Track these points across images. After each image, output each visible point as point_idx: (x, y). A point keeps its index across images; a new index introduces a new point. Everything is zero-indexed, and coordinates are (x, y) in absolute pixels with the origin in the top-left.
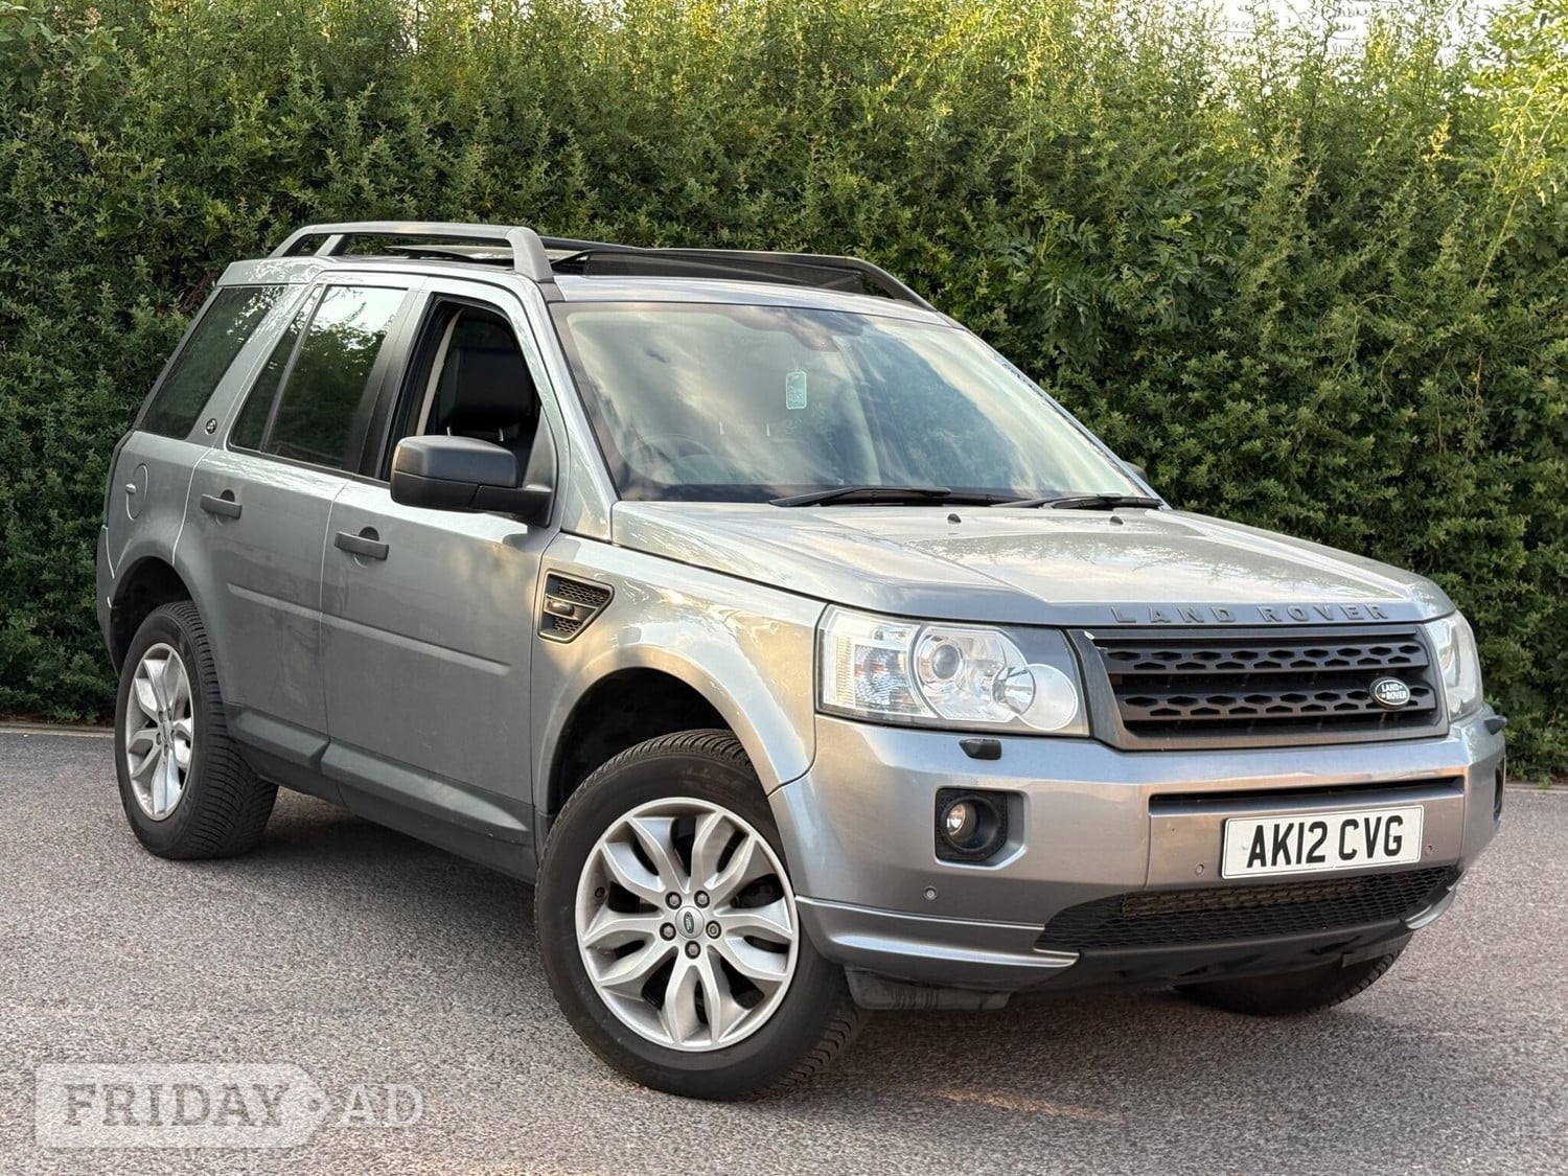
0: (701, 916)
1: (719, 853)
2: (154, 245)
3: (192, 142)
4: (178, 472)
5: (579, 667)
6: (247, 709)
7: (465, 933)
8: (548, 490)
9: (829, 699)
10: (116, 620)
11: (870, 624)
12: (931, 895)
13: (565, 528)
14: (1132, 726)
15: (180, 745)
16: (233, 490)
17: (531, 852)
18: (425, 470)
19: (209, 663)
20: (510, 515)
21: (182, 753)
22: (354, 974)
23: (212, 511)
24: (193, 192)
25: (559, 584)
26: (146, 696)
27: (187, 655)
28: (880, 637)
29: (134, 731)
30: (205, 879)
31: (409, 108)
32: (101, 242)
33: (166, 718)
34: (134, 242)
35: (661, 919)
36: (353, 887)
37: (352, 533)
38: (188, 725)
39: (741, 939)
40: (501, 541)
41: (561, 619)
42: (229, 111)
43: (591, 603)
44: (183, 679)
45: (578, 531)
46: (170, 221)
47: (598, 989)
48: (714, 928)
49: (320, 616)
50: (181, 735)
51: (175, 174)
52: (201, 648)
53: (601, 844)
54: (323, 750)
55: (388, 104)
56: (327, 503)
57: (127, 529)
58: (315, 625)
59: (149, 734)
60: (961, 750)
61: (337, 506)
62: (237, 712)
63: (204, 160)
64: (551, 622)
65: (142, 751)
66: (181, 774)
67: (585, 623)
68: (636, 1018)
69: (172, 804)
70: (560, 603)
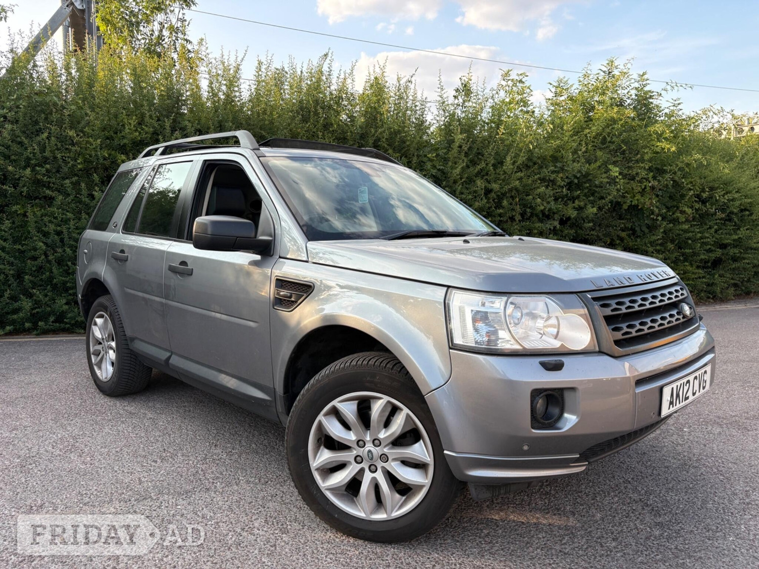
0: (376, 451)
1: (385, 419)
2: (101, 171)
3: (112, 136)
4: (103, 243)
5: (299, 323)
6: (136, 338)
7: (236, 427)
8: (270, 238)
9: (458, 340)
10: (84, 303)
11: (477, 298)
12: (526, 448)
13: (281, 256)
14: (618, 343)
15: (111, 352)
16: (124, 249)
17: (275, 410)
18: (209, 231)
19: (119, 320)
20: (251, 251)
21: (112, 355)
22: (191, 462)
23: (116, 258)
24: (113, 152)
25: (282, 283)
26: (97, 333)
27: (111, 316)
28: (483, 305)
29: (93, 346)
30: (125, 406)
31: (187, 123)
32: (81, 170)
33: (105, 341)
34: (93, 170)
35: (355, 453)
36: (186, 404)
37: (176, 264)
38: (113, 344)
39: (399, 462)
40: (247, 264)
41: (285, 300)
42: (123, 125)
43: (301, 292)
44: (110, 326)
45: (288, 257)
46: (105, 162)
47: (323, 490)
48: (384, 458)
49: (164, 301)
50: (111, 348)
51: (106, 146)
52: (117, 314)
53: (321, 417)
54: (169, 358)
55: (180, 123)
56: (163, 252)
57: (86, 267)
58: (162, 304)
59: (99, 347)
60: (540, 365)
61: (169, 253)
62: (133, 339)
63: (116, 142)
64: (280, 302)
65: (97, 354)
66: (113, 364)
67: (299, 302)
68: (344, 504)
69: (110, 375)
70: (283, 292)
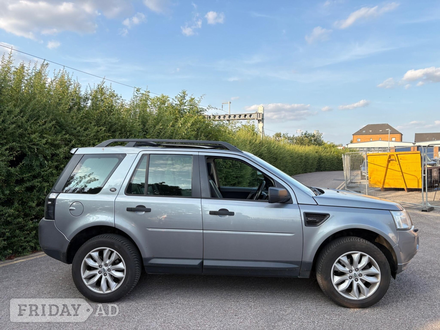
0: (357, 273)
9: (398, 227)
13: (299, 203)
15: (114, 272)
35: (349, 275)
41: (311, 222)
43: (321, 218)
45: (304, 203)
47: (339, 292)
48: (361, 275)
49: (202, 231)
54: (202, 262)
62: (149, 259)
67: (322, 222)
70: (311, 219)
